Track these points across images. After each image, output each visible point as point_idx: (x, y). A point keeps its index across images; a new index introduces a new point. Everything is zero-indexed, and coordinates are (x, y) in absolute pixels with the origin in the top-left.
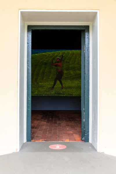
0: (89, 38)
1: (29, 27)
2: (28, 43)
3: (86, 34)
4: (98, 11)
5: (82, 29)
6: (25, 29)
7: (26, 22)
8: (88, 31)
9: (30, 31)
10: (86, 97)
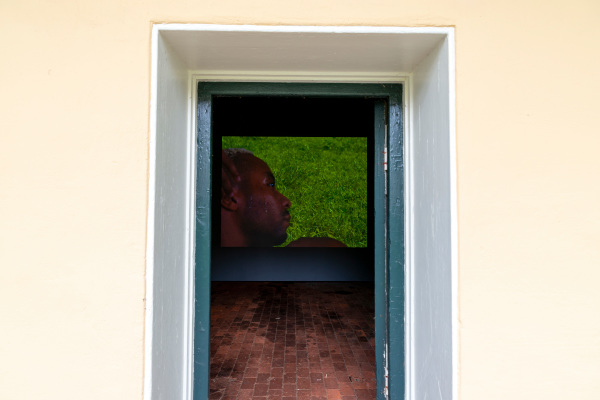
0: (401, 126)
1: (203, 88)
2: (198, 141)
3: (393, 110)
4: (450, 32)
5: (377, 94)
6: (189, 95)
7: (190, 72)
8: (400, 102)
9: (205, 100)
10: (394, 321)
